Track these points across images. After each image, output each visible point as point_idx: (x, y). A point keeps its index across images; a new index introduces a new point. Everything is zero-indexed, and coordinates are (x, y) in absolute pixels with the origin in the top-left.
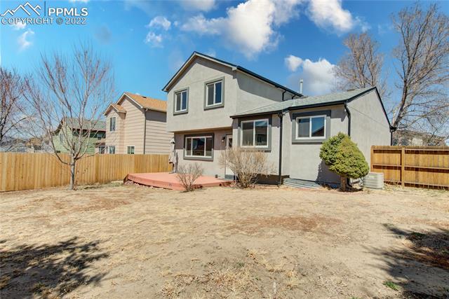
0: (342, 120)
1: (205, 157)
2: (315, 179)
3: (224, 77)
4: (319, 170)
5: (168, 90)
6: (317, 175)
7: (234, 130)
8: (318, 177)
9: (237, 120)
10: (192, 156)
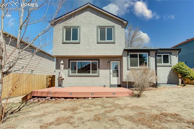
0: (176, 57)
1: (91, 74)
2: (166, 82)
3: (115, 26)
4: (168, 78)
5: (55, 24)
6: (167, 80)
7: (123, 57)
8: (168, 81)
9: (126, 52)
10: (77, 74)
